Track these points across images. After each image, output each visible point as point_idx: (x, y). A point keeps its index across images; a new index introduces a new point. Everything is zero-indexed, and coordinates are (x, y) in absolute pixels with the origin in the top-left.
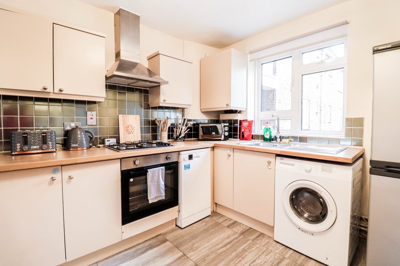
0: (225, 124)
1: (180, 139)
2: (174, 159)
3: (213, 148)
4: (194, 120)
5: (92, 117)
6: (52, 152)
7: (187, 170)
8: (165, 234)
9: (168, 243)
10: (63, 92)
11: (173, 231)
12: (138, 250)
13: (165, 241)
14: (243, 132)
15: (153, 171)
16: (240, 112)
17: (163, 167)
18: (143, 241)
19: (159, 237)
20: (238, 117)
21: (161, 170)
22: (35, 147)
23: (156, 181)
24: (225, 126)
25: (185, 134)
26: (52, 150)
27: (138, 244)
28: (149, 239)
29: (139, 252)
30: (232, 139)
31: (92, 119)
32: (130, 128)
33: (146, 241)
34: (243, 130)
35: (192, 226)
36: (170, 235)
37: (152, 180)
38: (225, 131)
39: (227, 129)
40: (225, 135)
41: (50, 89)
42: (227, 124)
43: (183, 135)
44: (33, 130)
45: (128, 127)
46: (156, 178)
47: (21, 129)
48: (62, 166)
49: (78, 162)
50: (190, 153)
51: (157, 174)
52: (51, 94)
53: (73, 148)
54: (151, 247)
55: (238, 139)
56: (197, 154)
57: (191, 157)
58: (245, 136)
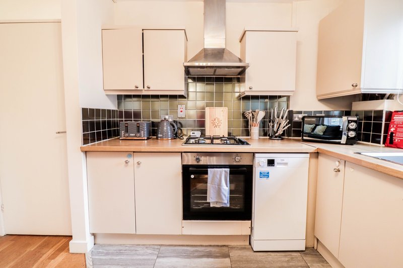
0: (350, 118)
1: (276, 137)
2: (245, 161)
3: (317, 154)
4: (305, 112)
5: (182, 110)
6: (144, 140)
7: (264, 179)
8: (233, 248)
9: (227, 260)
10: (150, 89)
11: (243, 248)
12: (197, 251)
13: (226, 256)
14: (392, 133)
15: (214, 172)
16: (391, 97)
17: (228, 170)
18: (207, 244)
19: (224, 248)
20: (385, 106)
21: (224, 172)
22: (132, 135)
23: (216, 184)
24: (349, 122)
25: (284, 131)
26: (143, 138)
27: (201, 246)
28: (214, 246)
29: (196, 254)
30: (370, 143)
31: (181, 111)
32: (216, 121)
33: (210, 246)
34: (392, 130)
35: (269, 253)
36: (236, 251)
37: (212, 182)
38: (349, 130)
39: (353, 126)
40: (348, 136)
41: (141, 88)
42: (355, 119)
43: (280, 132)
44: (141, 120)
45: (215, 120)
46: (217, 180)
47: (134, 120)
48: (134, 152)
49: (142, 151)
50: (271, 156)
51: (218, 176)
52: (143, 91)
53: (160, 137)
54: (209, 255)
55: (382, 145)
56: (283, 160)
57: (271, 163)
58: (396, 140)
